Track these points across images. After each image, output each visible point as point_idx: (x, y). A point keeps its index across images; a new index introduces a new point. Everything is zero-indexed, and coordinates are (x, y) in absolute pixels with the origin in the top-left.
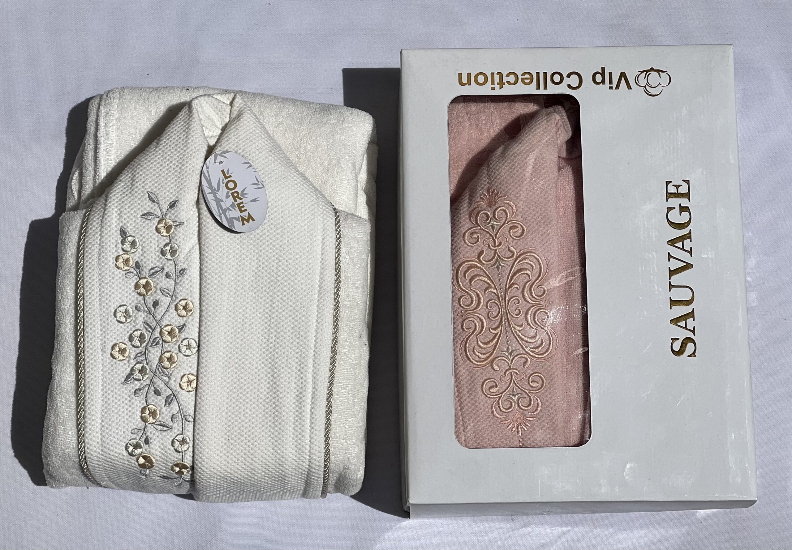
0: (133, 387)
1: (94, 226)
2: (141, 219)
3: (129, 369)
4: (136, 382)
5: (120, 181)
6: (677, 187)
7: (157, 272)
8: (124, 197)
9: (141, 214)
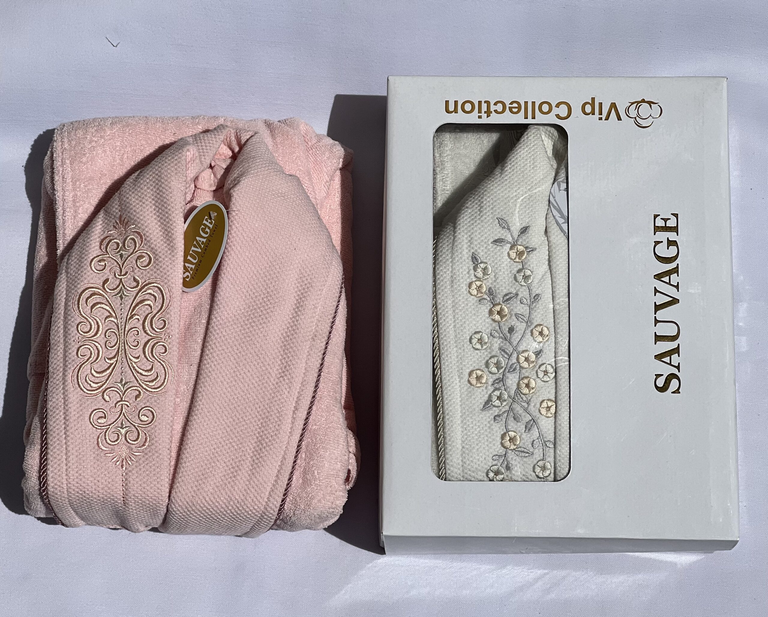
0: (492, 414)
1: (444, 253)
2: (492, 245)
3: (487, 396)
4: (494, 409)
5: (467, 208)
6: (666, 220)
7: (511, 298)
8: (473, 224)
9: (492, 240)
